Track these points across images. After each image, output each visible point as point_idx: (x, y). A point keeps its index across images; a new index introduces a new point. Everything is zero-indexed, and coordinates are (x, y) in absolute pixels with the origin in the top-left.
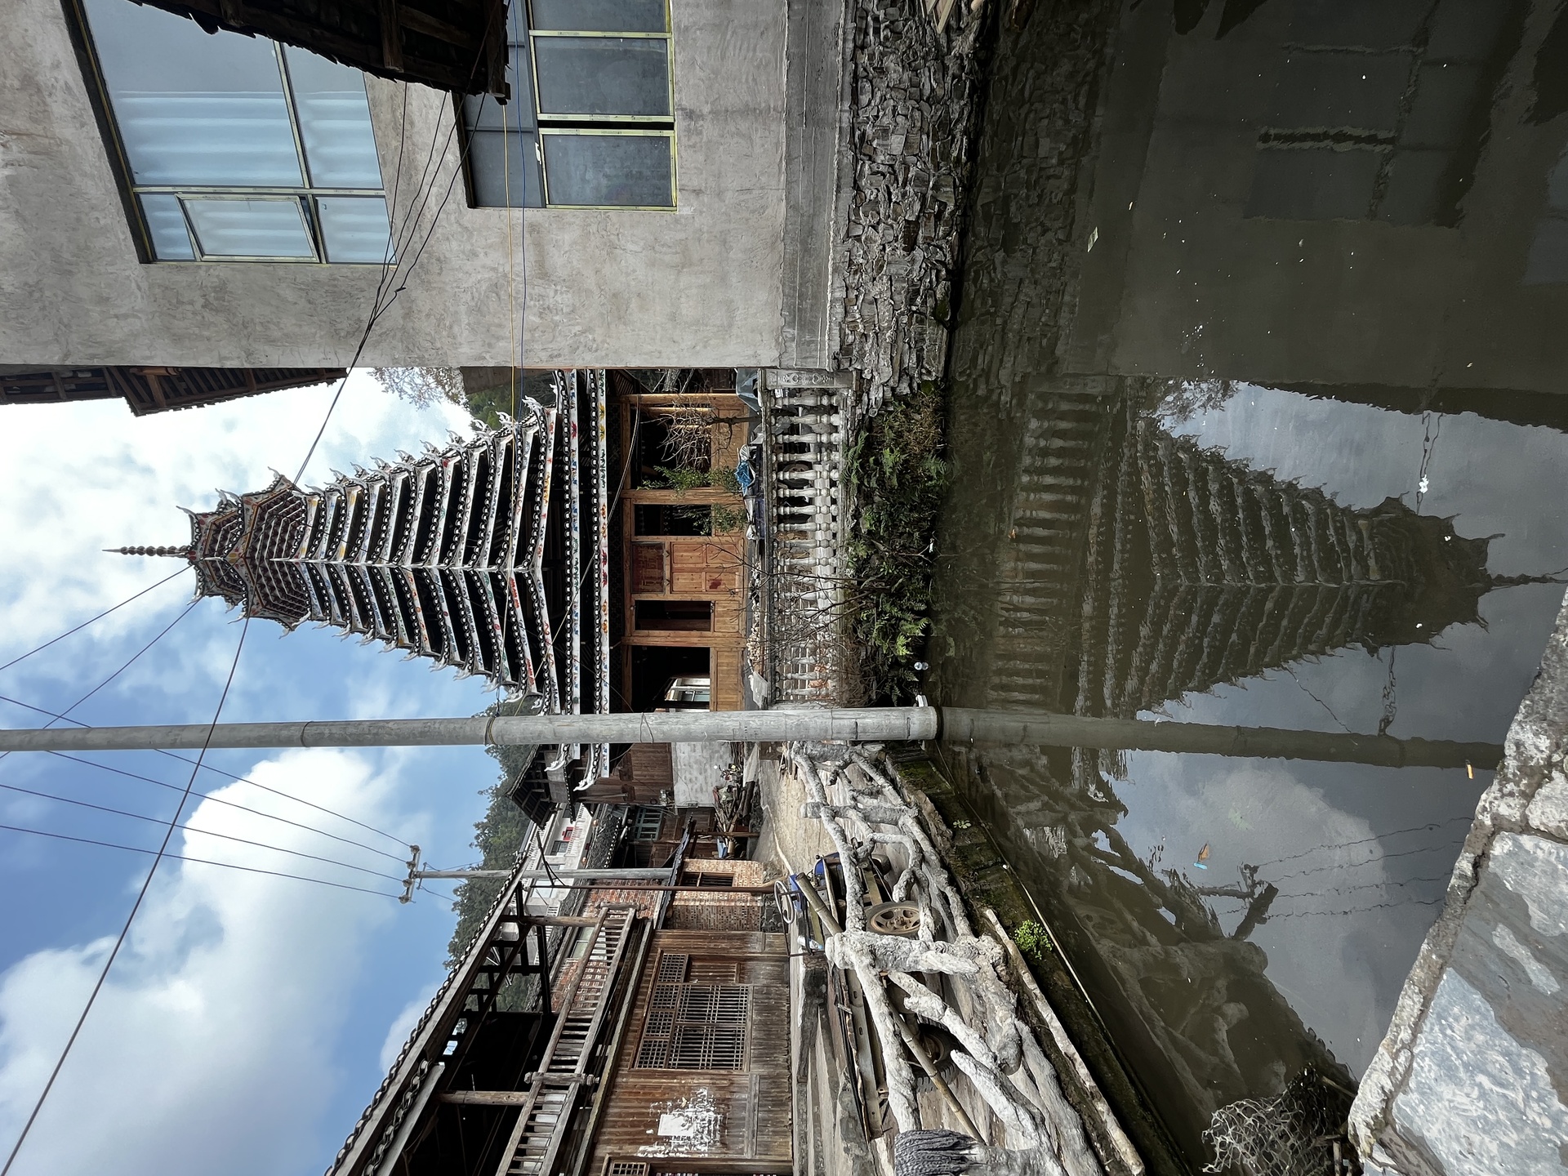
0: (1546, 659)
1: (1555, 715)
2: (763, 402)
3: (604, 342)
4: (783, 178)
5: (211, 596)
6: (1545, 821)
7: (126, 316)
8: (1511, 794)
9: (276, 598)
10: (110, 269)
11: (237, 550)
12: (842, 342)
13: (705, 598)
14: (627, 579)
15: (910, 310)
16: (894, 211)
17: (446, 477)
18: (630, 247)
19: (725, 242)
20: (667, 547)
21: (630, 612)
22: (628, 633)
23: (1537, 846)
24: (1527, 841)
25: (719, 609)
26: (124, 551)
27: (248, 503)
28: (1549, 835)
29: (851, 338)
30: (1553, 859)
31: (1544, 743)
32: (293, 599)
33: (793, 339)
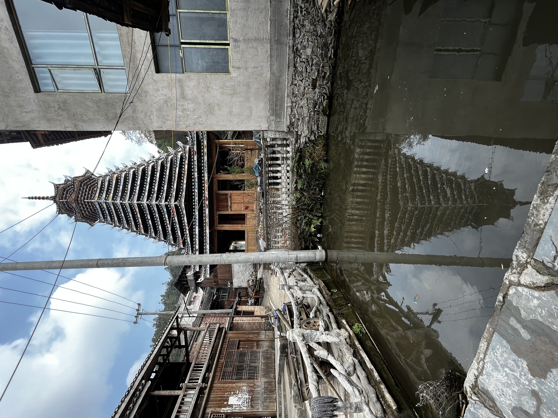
0: (525, 227)
1: (528, 246)
2: (263, 143)
3: (206, 121)
4: (269, 63)
5: (62, 214)
6: (525, 282)
7: (29, 112)
8: (515, 273)
9: (87, 215)
10: (23, 95)
11: (72, 197)
12: (291, 121)
13: (243, 213)
14: (215, 206)
15: (314, 110)
16: (308, 75)
17: (149, 170)
18: (215, 87)
19: (248, 86)
20: (229, 195)
21: (216, 218)
22: (215, 225)
23: (523, 290)
24: (520, 289)
25: (248, 217)
26: (29, 198)
27: (76, 180)
28: (527, 286)
29: (294, 120)
30: (528, 294)
31: (525, 255)
32: (93, 215)
33: (273, 121)
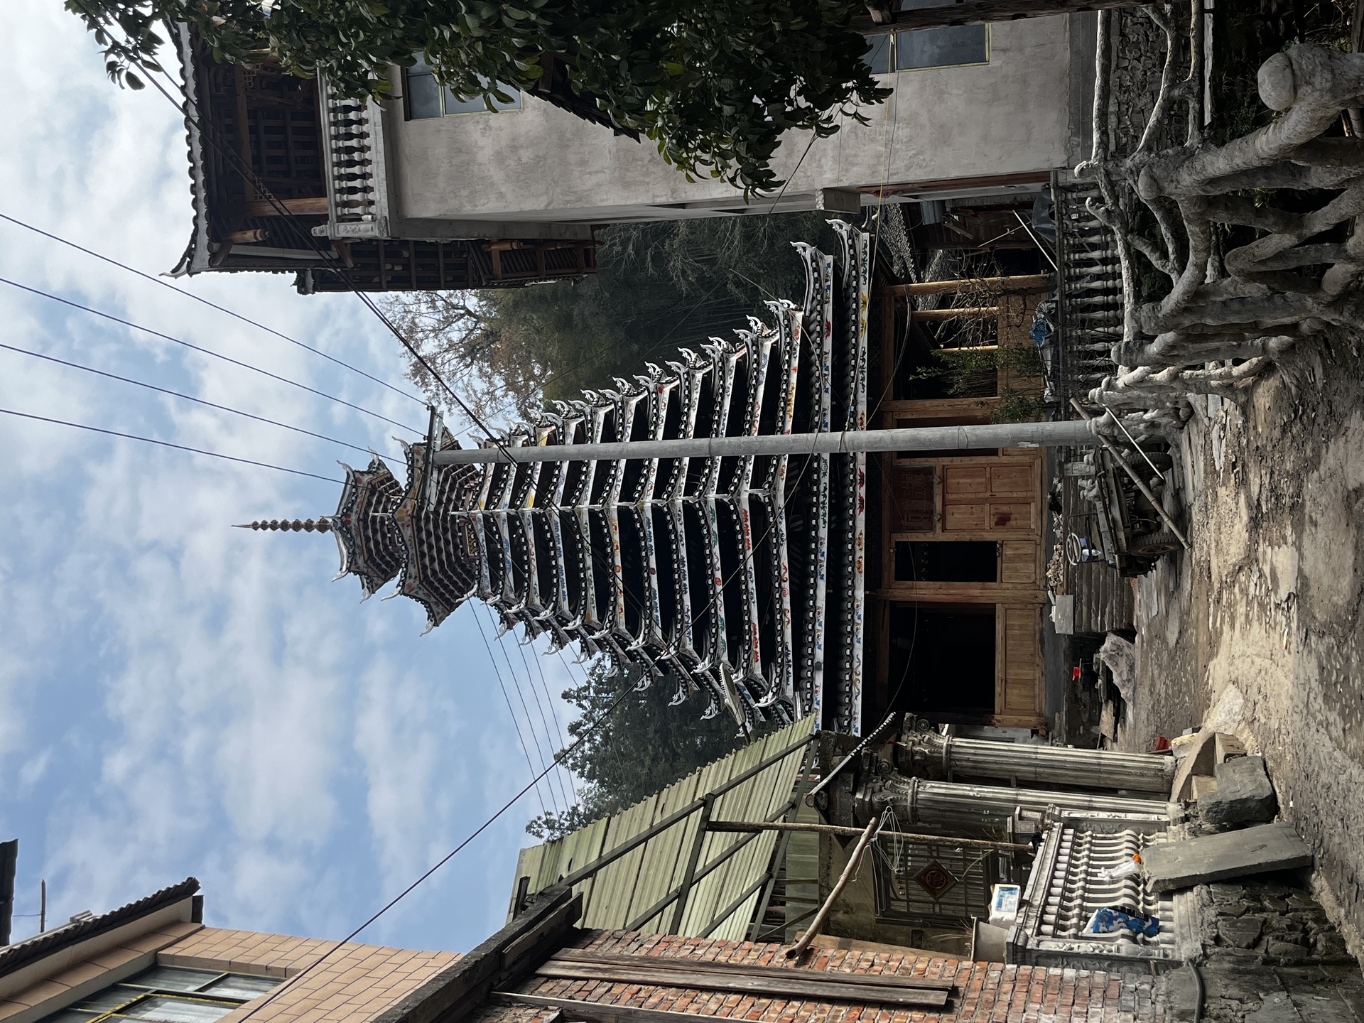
2: (1056, 197)
4: (1067, 35)
5: (355, 574)
11: (405, 507)
13: (989, 536)
14: (886, 514)
17: (661, 405)
18: (955, 92)
19: (1025, 81)
20: (939, 470)
21: (889, 555)
22: (888, 582)
25: (1008, 552)
26: (255, 526)
29: (1124, 140)
33: (1078, 146)
